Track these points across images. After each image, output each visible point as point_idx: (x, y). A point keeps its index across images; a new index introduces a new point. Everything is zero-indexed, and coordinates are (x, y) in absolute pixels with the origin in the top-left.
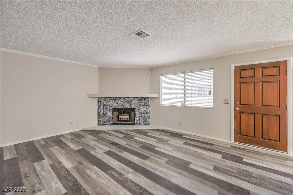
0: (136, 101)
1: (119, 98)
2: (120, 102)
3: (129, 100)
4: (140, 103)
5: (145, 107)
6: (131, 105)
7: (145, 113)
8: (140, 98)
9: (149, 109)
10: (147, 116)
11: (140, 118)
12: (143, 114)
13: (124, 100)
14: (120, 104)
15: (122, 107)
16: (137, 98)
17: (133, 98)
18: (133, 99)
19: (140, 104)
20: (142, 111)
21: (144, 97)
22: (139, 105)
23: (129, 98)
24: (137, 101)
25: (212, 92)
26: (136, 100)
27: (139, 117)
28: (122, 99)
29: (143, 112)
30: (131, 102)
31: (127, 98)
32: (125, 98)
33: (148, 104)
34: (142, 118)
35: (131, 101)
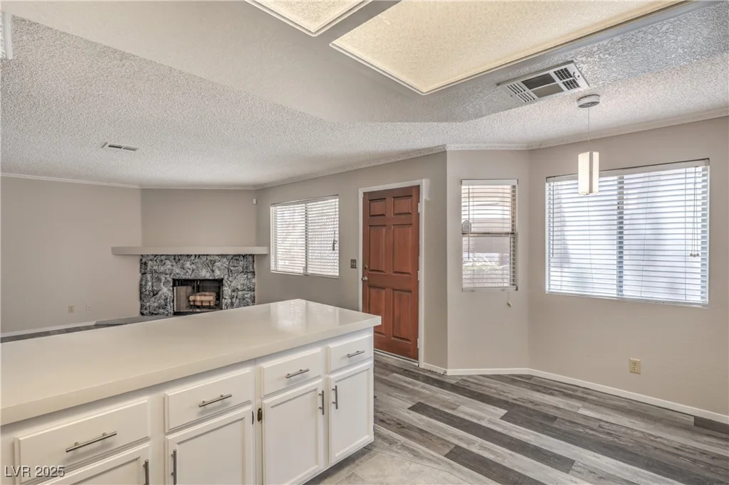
0: (225, 263)
1: (188, 255)
2: (188, 265)
3: (210, 261)
4: (234, 267)
5: (246, 276)
6: (213, 271)
7: (244, 290)
8: (234, 256)
9: (254, 281)
10: (249, 296)
11: (234, 300)
12: (240, 293)
13: (197, 260)
14: (189, 269)
15: (192, 277)
16: (227, 255)
17: (218, 255)
18: (217, 258)
19: (232, 268)
20: (237, 285)
21: (243, 253)
22: (231, 271)
23: (207, 255)
24: (227, 263)
25: (337, 245)
26: (225, 260)
27: (232, 297)
28: (193, 258)
29: (239, 287)
30: (213, 265)
31: (204, 255)
32: (199, 256)
33: (252, 270)
34: (238, 300)
35: (213, 262)
